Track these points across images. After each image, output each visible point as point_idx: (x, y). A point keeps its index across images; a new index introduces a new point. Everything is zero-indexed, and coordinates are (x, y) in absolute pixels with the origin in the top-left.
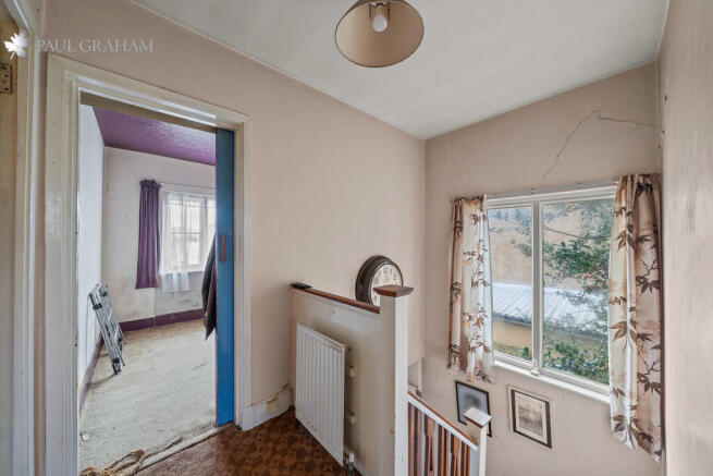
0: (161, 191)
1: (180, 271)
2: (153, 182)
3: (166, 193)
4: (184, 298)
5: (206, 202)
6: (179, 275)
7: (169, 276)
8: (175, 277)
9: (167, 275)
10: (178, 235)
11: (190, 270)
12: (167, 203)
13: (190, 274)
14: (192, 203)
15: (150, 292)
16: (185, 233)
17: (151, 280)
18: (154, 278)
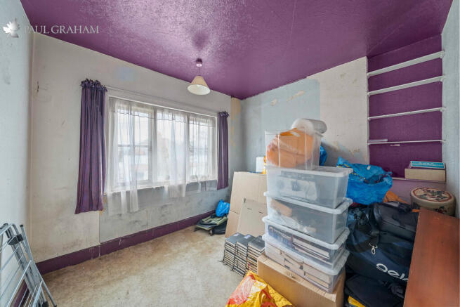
0: (108, 96)
1: (128, 188)
2: (98, 83)
3: (113, 100)
4: (133, 219)
5: (155, 114)
6: (128, 193)
7: (116, 195)
8: (123, 197)
9: (114, 195)
10: (126, 149)
11: (140, 187)
12: (114, 111)
13: (139, 192)
14: (141, 114)
15: (94, 216)
16: (134, 146)
17: (95, 202)
18: (98, 199)
